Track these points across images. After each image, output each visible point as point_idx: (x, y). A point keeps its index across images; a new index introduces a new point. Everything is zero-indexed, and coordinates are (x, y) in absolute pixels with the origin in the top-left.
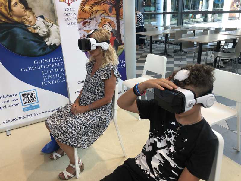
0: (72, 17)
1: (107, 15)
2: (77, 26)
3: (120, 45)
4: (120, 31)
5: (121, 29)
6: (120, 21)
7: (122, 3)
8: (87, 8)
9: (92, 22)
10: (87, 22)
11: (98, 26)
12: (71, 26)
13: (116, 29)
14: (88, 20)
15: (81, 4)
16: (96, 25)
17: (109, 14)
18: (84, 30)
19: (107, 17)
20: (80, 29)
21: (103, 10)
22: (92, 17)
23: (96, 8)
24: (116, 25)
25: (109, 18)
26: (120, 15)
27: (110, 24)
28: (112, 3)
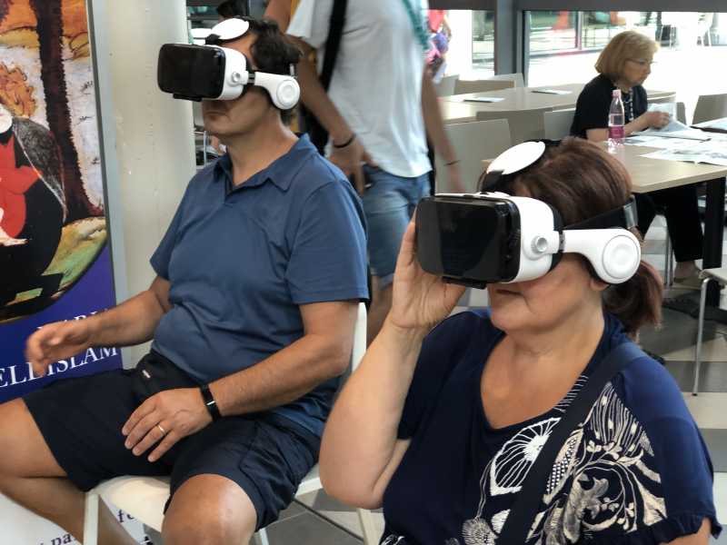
3: (71, 220)
13: (40, 118)
24: (39, 95)
26: (66, 30)
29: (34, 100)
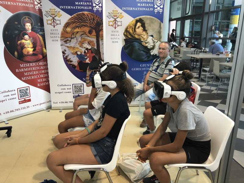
0: (56, 35)
1: (86, 36)
2: (59, 43)
4: (100, 50)
5: (100, 48)
6: (100, 41)
7: (103, 27)
8: (69, 29)
9: (72, 40)
10: (69, 40)
11: (78, 44)
12: (55, 42)
13: (96, 47)
14: (69, 39)
15: (64, 27)
16: (76, 43)
17: (89, 35)
18: (66, 46)
19: (86, 38)
20: (62, 45)
21: (83, 32)
22: (73, 36)
23: (77, 30)
24: (96, 44)
25: (89, 38)
26: (100, 36)
27: (89, 43)
28: (92, 26)
29: (95, 45)
